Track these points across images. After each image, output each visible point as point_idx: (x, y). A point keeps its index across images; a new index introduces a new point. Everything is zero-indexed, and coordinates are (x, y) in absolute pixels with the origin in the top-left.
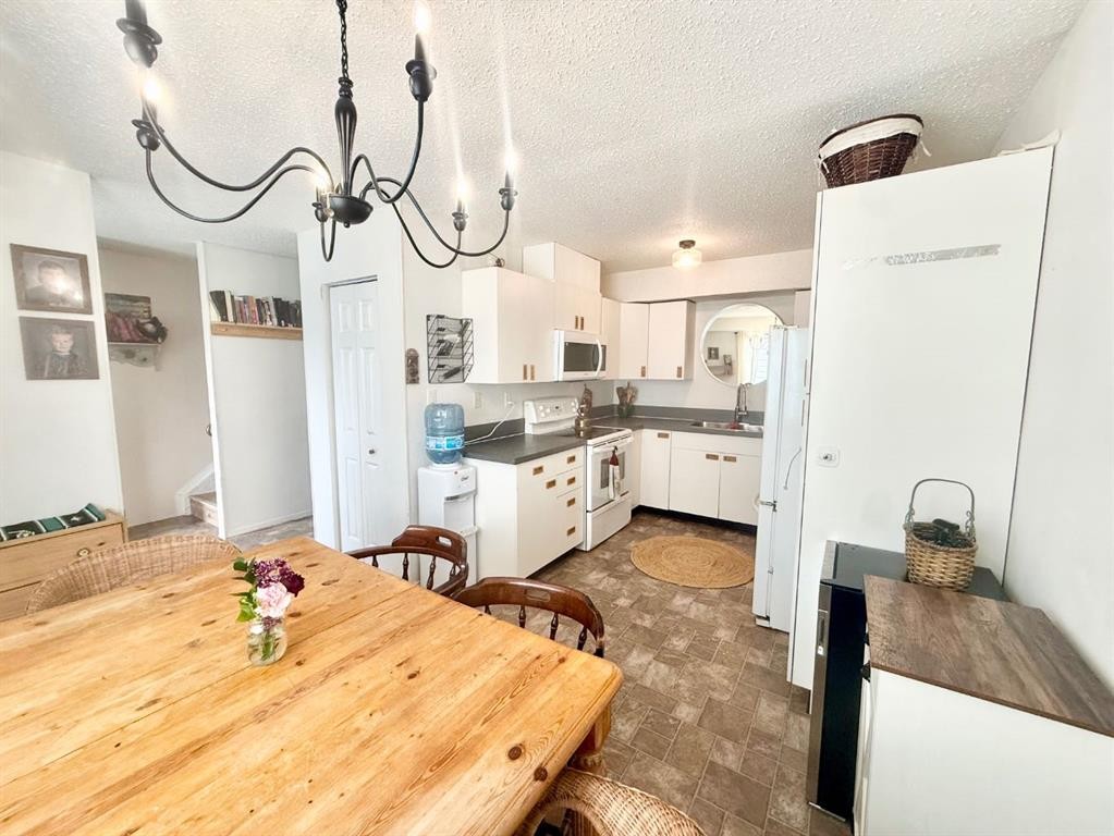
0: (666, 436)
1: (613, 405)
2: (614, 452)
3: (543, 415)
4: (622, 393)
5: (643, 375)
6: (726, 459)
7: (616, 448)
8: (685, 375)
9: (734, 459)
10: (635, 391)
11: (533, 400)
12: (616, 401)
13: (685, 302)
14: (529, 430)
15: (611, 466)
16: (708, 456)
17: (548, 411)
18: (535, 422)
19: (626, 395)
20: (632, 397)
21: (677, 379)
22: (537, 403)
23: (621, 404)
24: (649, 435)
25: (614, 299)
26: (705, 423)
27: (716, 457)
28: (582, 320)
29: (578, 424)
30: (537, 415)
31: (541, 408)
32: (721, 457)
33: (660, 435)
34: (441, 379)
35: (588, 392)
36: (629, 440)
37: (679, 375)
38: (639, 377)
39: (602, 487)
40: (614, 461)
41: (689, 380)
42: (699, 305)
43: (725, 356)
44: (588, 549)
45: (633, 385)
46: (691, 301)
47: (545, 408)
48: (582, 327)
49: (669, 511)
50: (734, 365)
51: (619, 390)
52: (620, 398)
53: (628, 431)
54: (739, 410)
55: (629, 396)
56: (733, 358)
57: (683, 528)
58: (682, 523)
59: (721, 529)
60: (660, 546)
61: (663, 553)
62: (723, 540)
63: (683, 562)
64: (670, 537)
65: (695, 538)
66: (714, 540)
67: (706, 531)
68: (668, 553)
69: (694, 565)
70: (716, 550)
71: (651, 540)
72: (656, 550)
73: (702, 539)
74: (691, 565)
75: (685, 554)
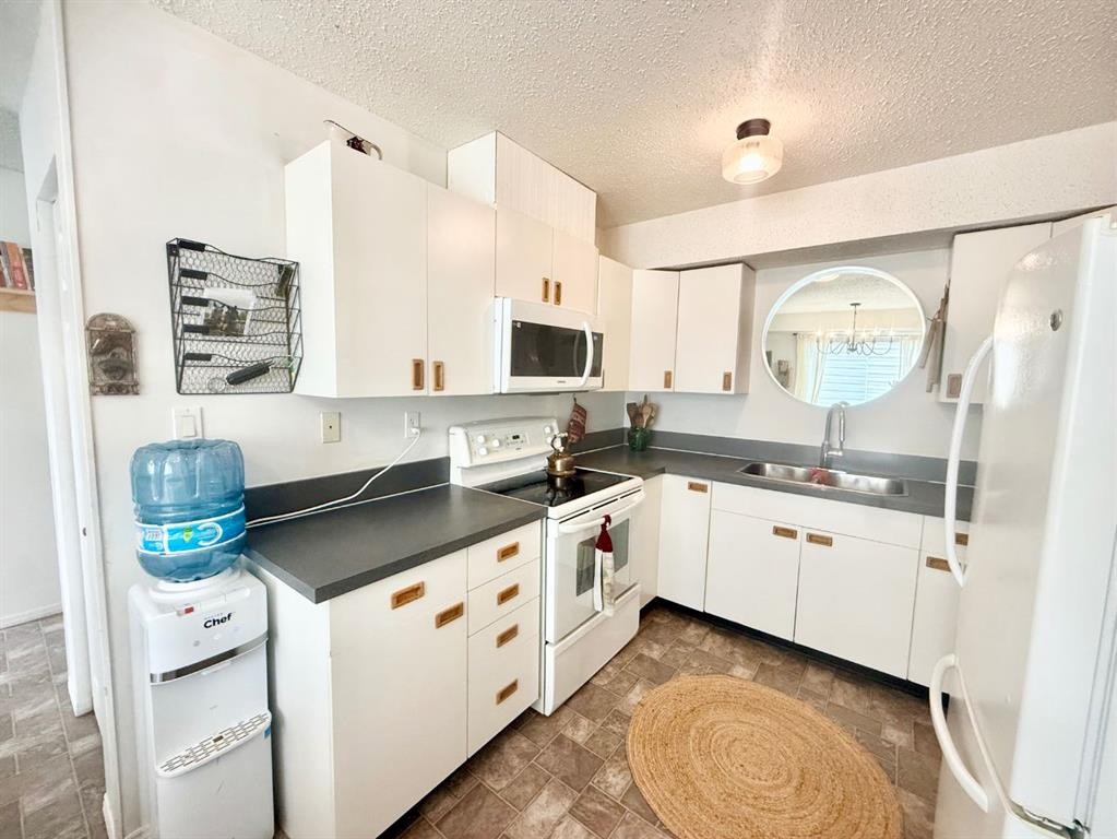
0: (703, 489)
1: (623, 429)
2: (604, 526)
3: (483, 451)
4: (635, 412)
5: (668, 383)
6: (811, 538)
7: (608, 519)
8: (734, 385)
9: (827, 542)
10: (655, 409)
11: (465, 426)
12: (627, 424)
13: (740, 265)
14: (457, 478)
15: (599, 553)
16: (777, 531)
17: (496, 443)
18: (467, 465)
19: (641, 415)
20: (651, 418)
21: (722, 392)
22: (472, 432)
23: (634, 429)
24: (672, 485)
25: (623, 262)
26: (768, 467)
27: (791, 534)
28: (558, 286)
29: (552, 465)
30: (471, 453)
31: (481, 439)
32: (802, 535)
33: (692, 487)
34: (221, 386)
35: (580, 411)
36: (637, 498)
37: (727, 386)
38: (661, 388)
39: (579, 591)
40: (604, 542)
41: (741, 395)
42: (760, 274)
43: (780, 363)
44: (548, 713)
45: (652, 400)
46: (750, 265)
47: (487, 439)
48: (558, 299)
49: (704, 613)
50: (792, 374)
51: (630, 406)
52: (633, 420)
53: (637, 480)
54: (830, 448)
55: (646, 418)
56: (791, 365)
57: (728, 651)
58: (728, 641)
59: (799, 660)
60: (688, 708)
61: (693, 732)
62: (806, 694)
63: (734, 770)
64: (706, 679)
65: (752, 685)
66: (789, 694)
67: (772, 664)
68: (702, 733)
69: (757, 782)
70: (797, 730)
71: (671, 687)
72: (679, 720)
73: (765, 690)
74: (750, 781)
75: (736, 739)
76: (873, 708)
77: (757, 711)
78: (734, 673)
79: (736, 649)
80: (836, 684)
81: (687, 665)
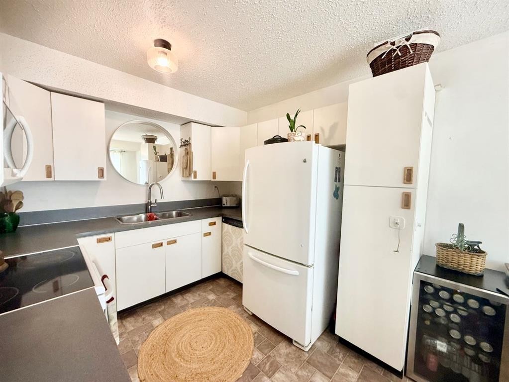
0: (109, 239)
5: (49, 175)
6: (168, 243)
8: (106, 175)
9: (174, 242)
16: (154, 246)
27: (160, 245)
32: (165, 243)
37: (101, 176)
54: (151, 203)
55: (15, 203)
57: (141, 320)
58: (135, 316)
59: (167, 300)
60: (162, 355)
61: (177, 360)
62: (184, 308)
63: (203, 352)
64: (150, 339)
65: (168, 322)
66: (180, 313)
67: (162, 309)
68: (180, 355)
69: (211, 345)
70: (197, 320)
71: (142, 357)
72: (165, 364)
73: (173, 319)
74: (210, 348)
75: (189, 343)
76: (199, 295)
77: (181, 328)
78: (157, 325)
79: (143, 316)
80: (185, 297)
81: (134, 342)
